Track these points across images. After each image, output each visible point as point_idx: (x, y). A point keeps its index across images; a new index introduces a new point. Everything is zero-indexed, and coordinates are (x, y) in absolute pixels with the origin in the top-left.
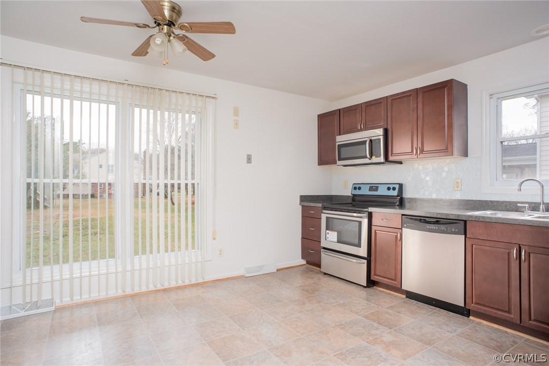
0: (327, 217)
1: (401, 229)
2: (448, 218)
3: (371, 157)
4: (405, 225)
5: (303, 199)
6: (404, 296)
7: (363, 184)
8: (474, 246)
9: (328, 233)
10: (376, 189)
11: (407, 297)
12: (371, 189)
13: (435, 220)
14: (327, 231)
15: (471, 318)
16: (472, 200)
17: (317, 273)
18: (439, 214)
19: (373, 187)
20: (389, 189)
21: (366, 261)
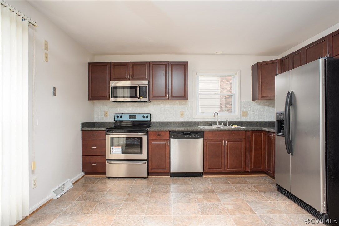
0: (111, 137)
1: (169, 139)
2: (197, 130)
3: (140, 97)
4: (172, 137)
5: (84, 125)
6: (169, 176)
7: (122, 114)
8: (208, 143)
9: (113, 149)
10: (135, 117)
11: (170, 176)
12: (130, 117)
13: (189, 133)
14: (112, 147)
15: (204, 176)
16: (189, 122)
17: (103, 178)
18: (192, 129)
19: (131, 116)
20: (144, 117)
21: (147, 162)
